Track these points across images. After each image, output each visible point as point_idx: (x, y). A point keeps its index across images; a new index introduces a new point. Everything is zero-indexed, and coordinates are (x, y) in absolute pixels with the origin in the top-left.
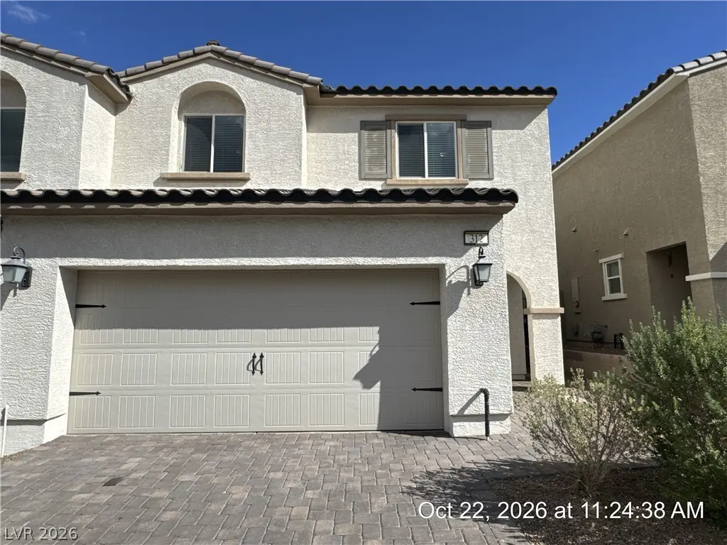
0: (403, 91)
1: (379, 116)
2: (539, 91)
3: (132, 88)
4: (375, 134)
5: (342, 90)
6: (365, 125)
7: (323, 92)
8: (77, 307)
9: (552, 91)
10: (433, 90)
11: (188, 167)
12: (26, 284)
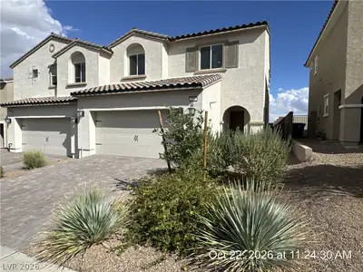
0: (200, 34)
1: (193, 46)
2: (258, 24)
3: (113, 49)
4: (192, 53)
5: (178, 38)
6: (188, 50)
7: (171, 40)
8: (95, 121)
9: (265, 23)
10: (212, 32)
11: (131, 74)
12: (83, 115)
